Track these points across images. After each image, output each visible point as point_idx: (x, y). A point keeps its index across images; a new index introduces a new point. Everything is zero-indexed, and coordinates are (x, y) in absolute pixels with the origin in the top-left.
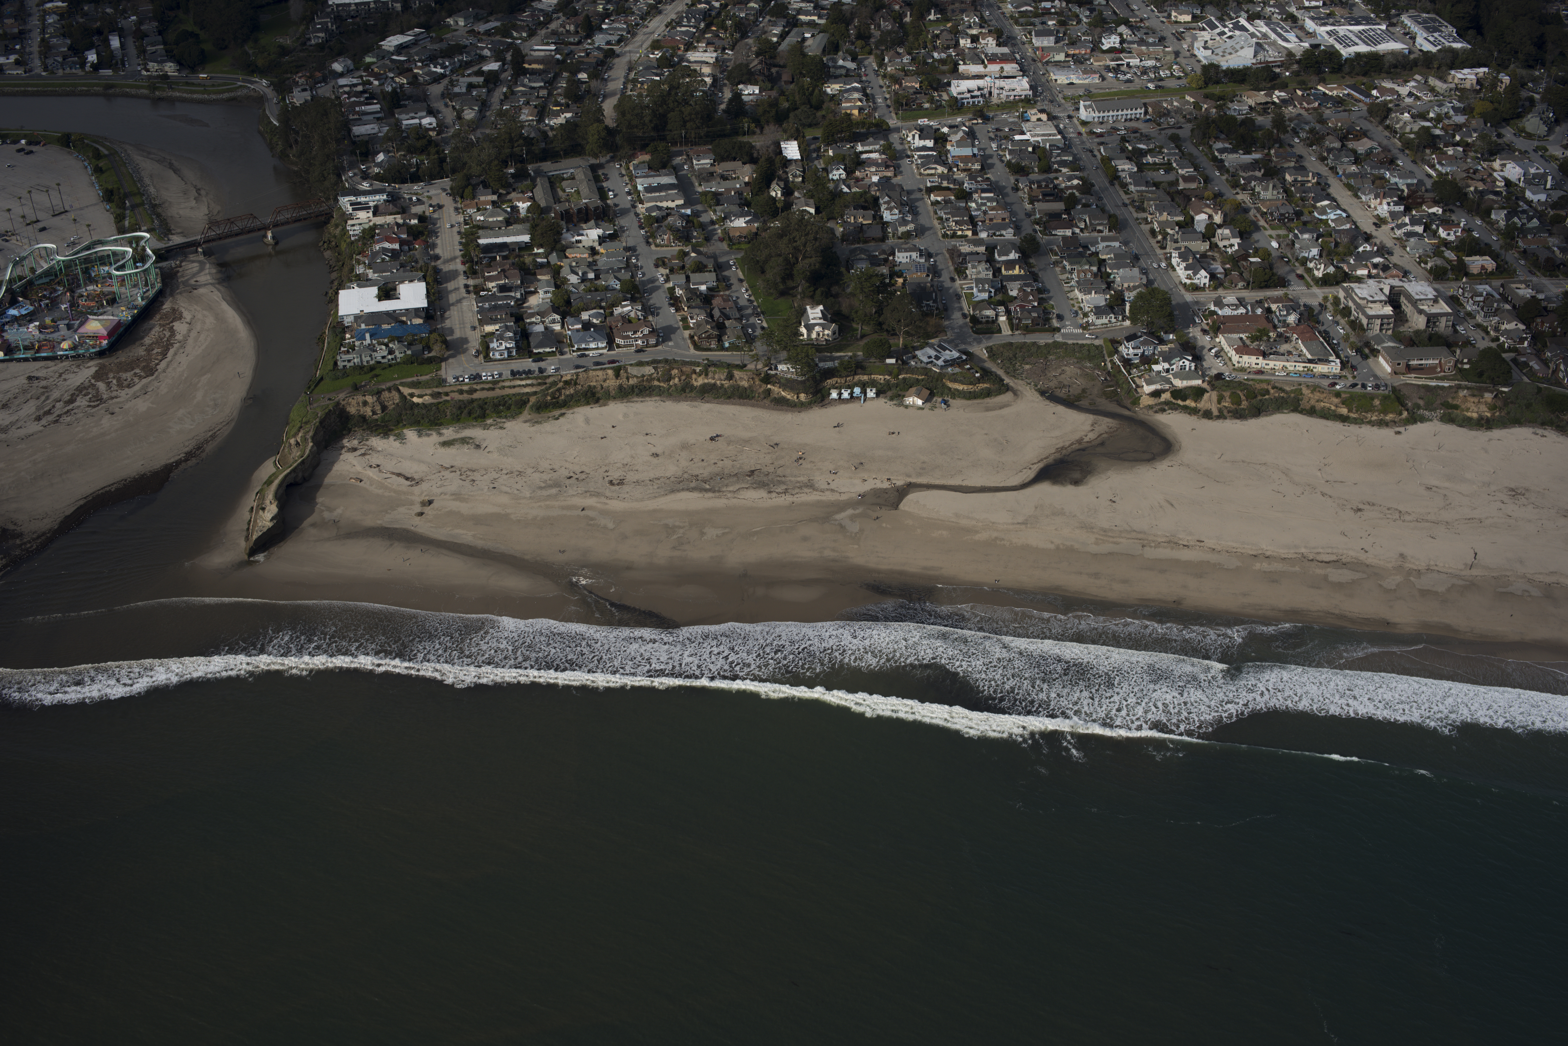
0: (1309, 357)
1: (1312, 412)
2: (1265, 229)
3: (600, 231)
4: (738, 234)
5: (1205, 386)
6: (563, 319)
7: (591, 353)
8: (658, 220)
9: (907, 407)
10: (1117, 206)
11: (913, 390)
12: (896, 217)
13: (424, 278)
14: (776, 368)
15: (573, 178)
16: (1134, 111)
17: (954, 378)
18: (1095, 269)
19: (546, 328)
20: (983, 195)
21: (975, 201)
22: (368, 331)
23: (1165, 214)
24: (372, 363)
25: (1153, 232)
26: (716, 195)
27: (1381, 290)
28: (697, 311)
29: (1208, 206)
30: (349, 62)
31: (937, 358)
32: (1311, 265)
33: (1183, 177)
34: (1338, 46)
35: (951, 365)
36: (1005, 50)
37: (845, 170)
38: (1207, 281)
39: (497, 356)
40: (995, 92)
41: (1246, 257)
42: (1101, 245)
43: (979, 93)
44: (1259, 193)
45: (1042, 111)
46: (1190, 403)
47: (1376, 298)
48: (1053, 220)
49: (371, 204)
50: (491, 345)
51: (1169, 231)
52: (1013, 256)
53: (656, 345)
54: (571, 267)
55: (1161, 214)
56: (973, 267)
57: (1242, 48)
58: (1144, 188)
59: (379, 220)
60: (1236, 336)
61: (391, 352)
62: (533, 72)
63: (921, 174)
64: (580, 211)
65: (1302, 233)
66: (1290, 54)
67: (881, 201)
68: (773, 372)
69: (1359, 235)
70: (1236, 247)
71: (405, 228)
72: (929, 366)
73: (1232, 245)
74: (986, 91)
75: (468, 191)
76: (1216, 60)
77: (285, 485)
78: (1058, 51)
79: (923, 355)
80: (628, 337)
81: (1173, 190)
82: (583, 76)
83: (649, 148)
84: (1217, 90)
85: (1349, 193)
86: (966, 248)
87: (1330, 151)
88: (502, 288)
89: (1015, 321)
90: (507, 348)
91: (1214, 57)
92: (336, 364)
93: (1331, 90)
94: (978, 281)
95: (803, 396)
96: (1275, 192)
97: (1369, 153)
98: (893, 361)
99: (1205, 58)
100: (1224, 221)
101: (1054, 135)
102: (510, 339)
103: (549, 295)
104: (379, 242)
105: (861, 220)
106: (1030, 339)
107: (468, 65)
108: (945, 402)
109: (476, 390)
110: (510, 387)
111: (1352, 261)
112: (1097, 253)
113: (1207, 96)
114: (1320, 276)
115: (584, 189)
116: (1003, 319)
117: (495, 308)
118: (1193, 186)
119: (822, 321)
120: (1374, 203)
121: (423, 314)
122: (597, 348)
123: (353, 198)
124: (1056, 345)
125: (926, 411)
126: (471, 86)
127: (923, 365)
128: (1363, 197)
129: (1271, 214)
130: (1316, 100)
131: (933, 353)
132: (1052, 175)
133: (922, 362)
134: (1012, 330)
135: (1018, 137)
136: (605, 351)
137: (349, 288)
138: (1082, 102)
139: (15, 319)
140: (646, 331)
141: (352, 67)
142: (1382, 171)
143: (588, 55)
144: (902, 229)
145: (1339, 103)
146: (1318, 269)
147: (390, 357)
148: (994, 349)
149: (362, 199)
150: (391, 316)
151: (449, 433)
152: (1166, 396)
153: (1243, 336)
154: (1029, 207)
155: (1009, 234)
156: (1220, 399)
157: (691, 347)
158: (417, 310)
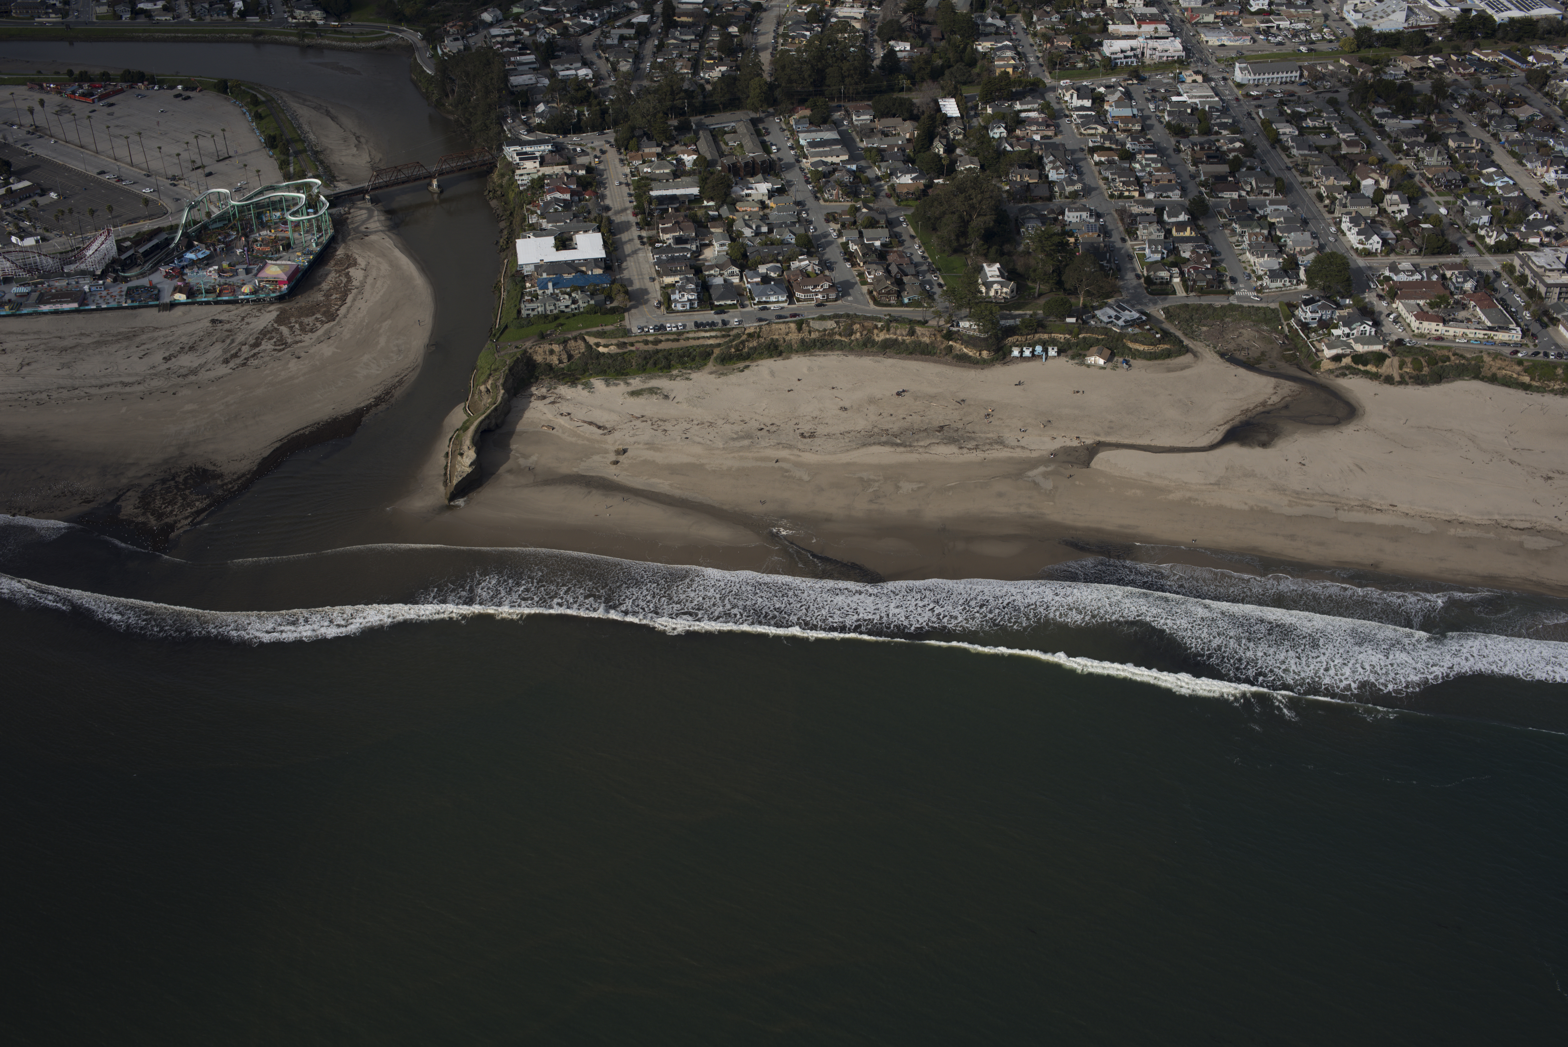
0: (1489, 324)
1: (1493, 379)
2: (1432, 195)
3: (768, 185)
4: (905, 190)
5: (1386, 351)
6: (741, 272)
7: (772, 307)
8: (827, 175)
9: (1089, 366)
10: (1281, 169)
11: (1094, 349)
12: (1062, 177)
13: (599, 229)
14: (958, 325)
15: (735, 132)
16: (1289, 74)
17: (1135, 339)
18: (1265, 232)
19: (725, 280)
20: (1147, 156)
21: (1138, 162)
22: (550, 280)
23: (1332, 178)
24: (555, 312)
25: (1320, 197)
26: (880, 151)
27: (1558, 258)
28: (874, 266)
29: (1374, 171)
30: (499, 12)
31: (1118, 318)
32: (1482, 232)
33: (1344, 140)
34: (1489, 11)
35: (1131, 326)
36: (1154, 10)
37: (1005, 128)
38: (1379, 246)
39: (679, 307)
40: (1148, 52)
41: (1417, 223)
42: (1269, 209)
43: (1132, 54)
44: (1423, 159)
45: (1197, 73)
46: (1371, 368)
47: (1554, 267)
48: (1218, 183)
49: (538, 154)
50: (673, 297)
51: (1337, 195)
52: (1183, 217)
53: (836, 300)
54: (744, 220)
55: (1327, 179)
56: (1145, 228)
57: (1394, 12)
58: (1306, 152)
59: (547, 170)
60: (1412, 302)
61: (574, 302)
62: (683, 25)
63: (1081, 134)
64: (747, 164)
65: (1471, 200)
66: (1443, 19)
67: (1045, 160)
68: (955, 329)
69: (1527, 204)
70: (1406, 213)
71: (574, 179)
72: (1109, 326)
73: (1401, 211)
74: (1139, 52)
75: (633, 143)
76: (1369, 23)
77: (480, 431)
78: (1208, 13)
79: (1103, 314)
80: (808, 291)
81: (1336, 154)
82: (734, 30)
83: (808, 103)
84: (1371, 53)
85: (1514, 160)
86: (1136, 209)
87: (1491, 117)
88: (678, 240)
89: (1190, 283)
90: (689, 300)
91: (1365, 20)
92: (519, 312)
93: (1486, 55)
94: (1151, 242)
95: (985, 354)
96: (1440, 159)
97: (1530, 120)
98: (1073, 320)
99: (1356, 21)
100: (1390, 187)
101: (1211, 97)
102: (692, 290)
103: (725, 248)
104: (550, 191)
105: (1027, 179)
106: (1205, 301)
107: (616, 16)
108: (1127, 362)
109: (661, 341)
110: (694, 339)
111: (1523, 229)
112: (1266, 217)
113: (1362, 60)
114: (1492, 243)
115: (748, 143)
116: (1176, 280)
117: (673, 259)
118: (1356, 150)
119: (1000, 279)
120: (1540, 170)
121: (603, 265)
122: (778, 302)
123: (518, 148)
124: (1232, 307)
125: (1108, 370)
126: (622, 38)
127: (1103, 325)
128: (1529, 166)
129: (1438, 180)
130: (1471, 65)
131: (1113, 313)
132: (1213, 138)
133: (1101, 321)
134: (1187, 291)
135: (1175, 99)
136: (786, 305)
137: (525, 237)
138: (1237, 65)
139: (193, 263)
140: (826, 285)
141: (501, 17)
142: (1546, 139)
143: (735, 8)
144: (1069, 189)
145: (1495, 69)
146: (1490, 237)
147: (573, 306)
148: (1171, 310)
149: (527, 149)
150: (571, 265)
151: (636, 383)
152: (1347, 361)
153: (1421, 302)
154: (1192, 169)
155: (1175, 195)
156: (1402, 365)
157: (871, 302)
158: (596, 260)
